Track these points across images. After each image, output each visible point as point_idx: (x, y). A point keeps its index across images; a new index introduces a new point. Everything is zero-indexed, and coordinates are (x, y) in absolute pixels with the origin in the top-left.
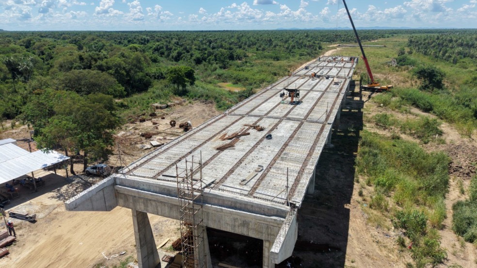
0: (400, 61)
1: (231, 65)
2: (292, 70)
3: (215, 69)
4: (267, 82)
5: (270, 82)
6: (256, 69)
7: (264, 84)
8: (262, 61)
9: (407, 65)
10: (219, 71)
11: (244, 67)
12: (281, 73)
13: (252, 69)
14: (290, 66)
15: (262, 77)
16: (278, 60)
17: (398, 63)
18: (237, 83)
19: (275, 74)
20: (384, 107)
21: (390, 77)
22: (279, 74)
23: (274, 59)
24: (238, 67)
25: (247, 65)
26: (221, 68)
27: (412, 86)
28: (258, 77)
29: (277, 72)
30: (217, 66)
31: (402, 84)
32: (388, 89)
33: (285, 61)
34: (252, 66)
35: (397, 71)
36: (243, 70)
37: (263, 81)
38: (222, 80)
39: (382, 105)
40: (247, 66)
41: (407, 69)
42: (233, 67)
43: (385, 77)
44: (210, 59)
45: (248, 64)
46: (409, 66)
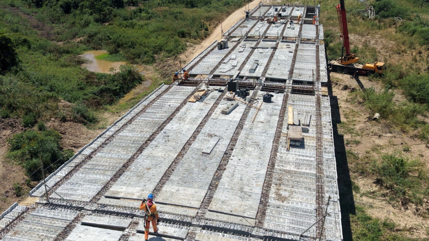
0: (381, 9)
1: (115, 16)
2: (212, 26)
3: (87, 24)
4: (167, 51)
5: (171, 51)
6: (154, 24)
7: (163, 53)
8: (167, 8)
9: (393, 16)
10: (93, 28)
11: (134, 21)
12: (193, 33)
13: (146, 25)
14: (209, 19)
15: (161, 40)
16: (193, 6)
17: (377, 13)
18: (117, 52)
19: (183, 35)
20: (383, 121)
21: (373, 42)
22: (189, 34)
23: (187, 4)
24: (126, 19)
25: (140, 16)
26: (97, 21)
27: (416, 61)
28: (154, 41)
29: (185, 30)
30: (91, 18)
31: (396, 57)
32: (377, 70)
33: (203, 9)
34: (149, 18)
35: (379, 28)
36: (133, 26)
37: (159, 49)
38: (92, 45)
39: (377, 115)
40: (141, 19)
41: (394, 24)
42: (118, 21)
43: (363, 40)
44: (83, 5)
45: (143, 14)
46: (396, 18)
